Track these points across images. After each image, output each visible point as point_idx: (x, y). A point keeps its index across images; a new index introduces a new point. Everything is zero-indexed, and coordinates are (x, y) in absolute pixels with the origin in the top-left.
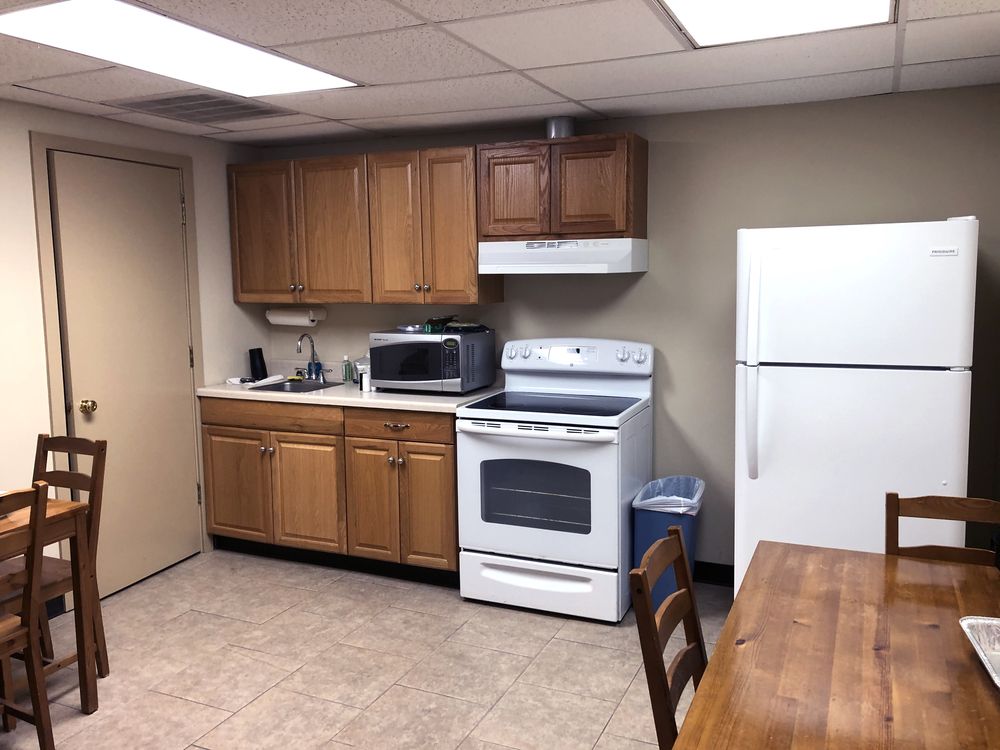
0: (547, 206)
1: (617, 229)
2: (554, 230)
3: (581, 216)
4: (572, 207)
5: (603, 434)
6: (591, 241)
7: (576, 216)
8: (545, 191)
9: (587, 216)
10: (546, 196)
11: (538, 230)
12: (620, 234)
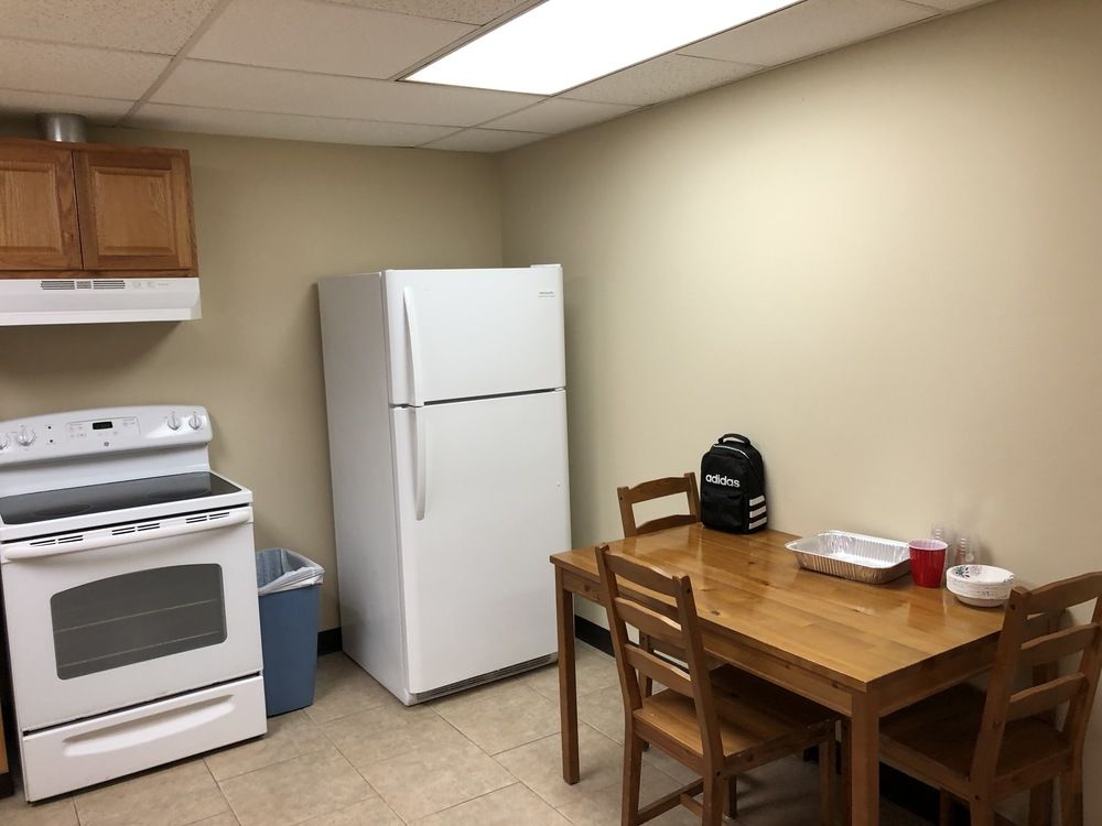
0: (75, 231)
1: (181, 266)
2: (87, 265)
3: (129, 248)
4: (113, 235)
5: (235, 515)
6: (144, 281)
7: (121, 248)
8: (69, 211)
9: (137, 248)
10: (73, 219)
11: (63, 264)
12: (182, 273)
